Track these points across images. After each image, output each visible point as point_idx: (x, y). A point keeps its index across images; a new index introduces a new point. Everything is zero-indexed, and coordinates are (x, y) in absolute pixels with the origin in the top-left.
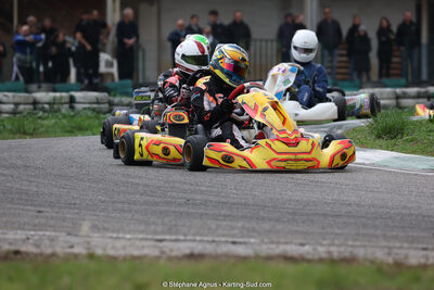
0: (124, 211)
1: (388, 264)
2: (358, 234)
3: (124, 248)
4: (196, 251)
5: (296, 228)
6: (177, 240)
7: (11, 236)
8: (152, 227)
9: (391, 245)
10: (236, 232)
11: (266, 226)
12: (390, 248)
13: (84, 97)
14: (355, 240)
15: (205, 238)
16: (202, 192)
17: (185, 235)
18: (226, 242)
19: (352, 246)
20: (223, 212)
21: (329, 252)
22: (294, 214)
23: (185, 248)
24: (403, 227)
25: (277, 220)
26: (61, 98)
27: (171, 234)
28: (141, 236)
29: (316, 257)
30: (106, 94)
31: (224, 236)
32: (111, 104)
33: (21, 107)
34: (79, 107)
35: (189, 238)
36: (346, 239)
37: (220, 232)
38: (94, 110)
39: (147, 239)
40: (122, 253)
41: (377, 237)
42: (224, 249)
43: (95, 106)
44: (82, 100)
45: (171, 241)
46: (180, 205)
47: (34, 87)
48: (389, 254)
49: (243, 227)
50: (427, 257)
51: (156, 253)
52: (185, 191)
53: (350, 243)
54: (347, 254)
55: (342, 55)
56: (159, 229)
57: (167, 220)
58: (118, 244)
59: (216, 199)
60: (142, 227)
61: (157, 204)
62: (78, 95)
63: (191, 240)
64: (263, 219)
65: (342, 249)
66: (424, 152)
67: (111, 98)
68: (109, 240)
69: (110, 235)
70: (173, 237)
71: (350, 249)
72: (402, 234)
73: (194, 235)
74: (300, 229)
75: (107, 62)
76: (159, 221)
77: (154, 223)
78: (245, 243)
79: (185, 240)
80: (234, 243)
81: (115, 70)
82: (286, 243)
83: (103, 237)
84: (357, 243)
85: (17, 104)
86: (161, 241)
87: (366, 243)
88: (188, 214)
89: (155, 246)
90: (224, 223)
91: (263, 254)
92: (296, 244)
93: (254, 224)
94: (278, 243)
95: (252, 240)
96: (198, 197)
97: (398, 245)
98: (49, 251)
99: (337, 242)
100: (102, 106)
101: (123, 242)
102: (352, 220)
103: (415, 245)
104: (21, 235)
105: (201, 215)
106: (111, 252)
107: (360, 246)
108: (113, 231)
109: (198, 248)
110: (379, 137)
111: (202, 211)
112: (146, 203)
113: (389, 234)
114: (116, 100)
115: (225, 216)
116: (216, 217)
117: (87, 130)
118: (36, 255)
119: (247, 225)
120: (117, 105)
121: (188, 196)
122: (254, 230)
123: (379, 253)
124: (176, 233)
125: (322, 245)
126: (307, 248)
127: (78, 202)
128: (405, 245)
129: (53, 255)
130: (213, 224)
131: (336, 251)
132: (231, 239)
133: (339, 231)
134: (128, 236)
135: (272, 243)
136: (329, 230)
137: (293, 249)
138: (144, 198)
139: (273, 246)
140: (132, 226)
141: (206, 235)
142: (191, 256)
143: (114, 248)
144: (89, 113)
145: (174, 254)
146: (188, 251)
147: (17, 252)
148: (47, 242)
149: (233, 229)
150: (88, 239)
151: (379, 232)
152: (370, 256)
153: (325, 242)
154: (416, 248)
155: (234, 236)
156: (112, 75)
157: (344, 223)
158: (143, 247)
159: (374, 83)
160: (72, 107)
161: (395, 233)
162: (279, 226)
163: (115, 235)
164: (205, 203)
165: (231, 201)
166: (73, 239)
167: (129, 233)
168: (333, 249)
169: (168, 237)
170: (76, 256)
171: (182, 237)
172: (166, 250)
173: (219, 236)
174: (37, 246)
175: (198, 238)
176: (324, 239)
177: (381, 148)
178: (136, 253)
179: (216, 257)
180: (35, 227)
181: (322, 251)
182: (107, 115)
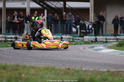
13: (65, 37)
26: (58, 37)
30: (72, 36)
43: (68, 40)
44: (65, 38)
67: (73, 38)
100: (70, 40)
120: (75, 40)
182: (72, 43)
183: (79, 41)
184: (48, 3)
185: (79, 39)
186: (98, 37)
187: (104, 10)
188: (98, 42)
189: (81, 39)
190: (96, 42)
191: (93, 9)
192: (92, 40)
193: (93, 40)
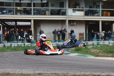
0: (30, 65)
2: (69, 69)
4: (40, 73)
5: (59, 68)
7: (9, 70)
8: (34, 68)
11: (54, 68)
20: (47, 65)
22: (59, 65)
23: (38, 72)
33: (15, 46)
34: (25, 45)
37: (46, 69)
40: (27, 73)
42: (46, 72)
43: (28, 45)
46: (40, 63)
47: (18, 42)
49: (50, 68)
50: (80, 74)
52: (41, 61)
53: (68, 71)
54: (67, 73)
56: (35, 68)
57: (37, 67)
58: (27, 71)
61: (36, 63)
62: (25, 43)
64: (54, 66)
66: (84, 54)
72: (77, 69)
73: (41, 69)
81: (33, 39)
85: (15, 45)
87: (71, 71)
88: (41, 65)
89: (33, 72)
90: (46, 67)
91: (52, 73)
93: (52, 67)
95: (51, 70)
96: (43, 62)
98: (14, 73)
102: (69, 66)
104: (10, 70)
105: (43, 66)
106: (25, 73)
108: (27, 69)
110: (76, 51)
112: (34, 63)
113: (75, 69)
114: (32, 44)
118: (12, 74)
124: (38, 69)
126: (60, 72)
128: (77, 71)
129: (15, 74)
136: (65, 68)
137: (57, 72)
139: (54, 71)
141: (43, 70)
144: (27, 47)
147: (9, 73)
148: (15, 71)
149: (48, 68)
150: (22, 70)
151: (73, 69)
154: (79, 72)
155: (48, 70)
158: (31, 72)
160: (24, 46)
162: (56, 68)
165: (49, 63)
166: (19, 70)
167: (29, 69)
168: (65, 72)
169: (36, 70)
170: (19, 74)
172: (35, 72)
174: (13, 72)
176: (63, 70)
177: (76, 53)
178: (29, 73)
180: (13, 68)
184: (6, 22)
187: (39, 26)
191: (33, 26)
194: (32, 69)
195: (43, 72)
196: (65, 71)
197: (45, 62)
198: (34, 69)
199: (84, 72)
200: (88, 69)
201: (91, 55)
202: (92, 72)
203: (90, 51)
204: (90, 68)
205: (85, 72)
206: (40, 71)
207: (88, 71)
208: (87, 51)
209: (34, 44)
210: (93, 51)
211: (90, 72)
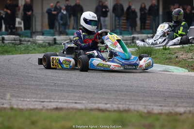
1: (145, 113)
2: (131, 99)
3: (26, 105)
4: (59, 107)
5: (103, 96)
6: (50, 102)
8: (39, 96)
9: (145, 104)
10: (77, 98)
11: (90, 95)
12: (145, 105)
13: (9, 38)
14: (130, 102)
15: (63, 101)
16: (61, 80)
17: (54, 99)
18: (72, 102)
19: (129, 105)
20: (71, 89)
21: (118, 107)
22: (102, 90)
23: (53, 105)
24: (151, 96)
25: (95, 93)
27: (47, 99)
28: (34, 100)
29: (112, 109)
30: (18, 37)
31: (71, 100)
32: (20, 41)
34: (6, 42)
35: (56, 100)
36: (126, 102)
37: (69, 98)
38: (13, 43)
39: (37, 101)
40: (26, 107)
41: (139, 100)
42: (71, 106)
43: (13, 42)
45: (48, 102)
46: (51, 86)
48: (145, 108)
49: (80, 96)
50: (162, 110)
51: (41, 107)
52: (54, 80)
53: (128, 103)
54: (126, 108)
55: (124, 20)
56: (42, 96)
57: (45, 92)
58: (24, 103)
59: (68, 83)
60: (35, 96)
61: (41, 85)
62: (6, 37)
63: (56, 102)
64: (89, 92)
65: (124, 106)
66: (160, 63)
67: (21, 38)
68: (19, 102)
69: (20, 99)
70: (49, 100)
71: (127, 106)
72: (150, 99)
73: (58, 99)
74: (105, 97)
75: (19, 22)
76: (42, 93)
77: (40, 94)
78: (80, 103)
79: (54, 102)
80: (76, 103)
81: (22, 26)
82: (99, 103)
83: (17, 100)
84: (131, 103)
86: (43, 102)
87: (135, 103)
88: (55, 90)
89: (40, 104)
90: (71, 94)
91: (89, 108)
92: (103, 104)
93: (85, 95)
94: (95, 103)
95: (84, 102)
96: (60, 82)
97: (149, 104)
99: (122, 103)
100: (17, 42)
101: (26, 102)
102: (129, 93)
103: (157, 104)
105: (61, 90)
106: (21, 107)
107: (132, 105)
108: (22, 98)
109: (60, 105)
111: (61, 89)
112: (36, 85)
113: (145, 99)
114: (23, 39)
115: (72, 91)
116: (68, 91)
117: (10, 52)
119: (82, 95)
120: (23, 41)
121: (55, 82)
122: (85, 97)
123: (141, 108)
124: (50, 98)
125: (115, 104)
126: (108, 106)
127: (6, 84)
128: (152, 104)
130: (66, 94)
131: (121, 107)
132: (74, 101)
133: (123, 98)
134: (28, 100)
135: (93, 103)
136: (118, 97)
137: (102, 106)
138: (35, 83)
139: (93, 104)
140: (30, 95)
141: (63, 99)
142: (57, 109)
143: (22, 105)
144: (11, 45)
145: (49, 108)
146: (55, 107)
149: (75, 96)
150: (11, 101)
151: (140, 98)
152: (136, 109)
153: (116, 103)
154: (157, 106)
155: (75, 100)
156: (21, 28)
157: (125, 94)
158: (35, 105)
159: (138, 32)
160: (3, 42)
161: (147, 99)
162: (96, 96)
163: (22, 99)
164: (63, 85)
165: (74, 84)
166: (3, 101)
167: (29, 98)
168: (120, 106)
169: (46, 100)
170: (5, 108)
171: (52, 100)
172: (45, 106)
173: (69, 100)
175: (60, 101)
176: (116, 101)
178: (32, 107)
179: (67, 109)
181: (115, 107)
182: (19, 46)
183: (30, 43)
185: (29, 41)
186: (58, 38)
188: (58, 44)
189: (32, 41)
190: (56, 45)
192: (48, 42)
193: (51, 42)
194: (34, 98)
195: (65, 105)
196: (120, 104)
197: (66, 83)
198: (40, 98)
199: (169, 106)
200: (178, 100)
201: (181, 67)
202: (189, 107)
203: (177, 57)
204: (182, 98)
205: (172, 107)
206: (57, 104)
207: (179, 105)
208: (168, 56)
209: (27, 39)
210: (182, 56)
211: (186, 107)
